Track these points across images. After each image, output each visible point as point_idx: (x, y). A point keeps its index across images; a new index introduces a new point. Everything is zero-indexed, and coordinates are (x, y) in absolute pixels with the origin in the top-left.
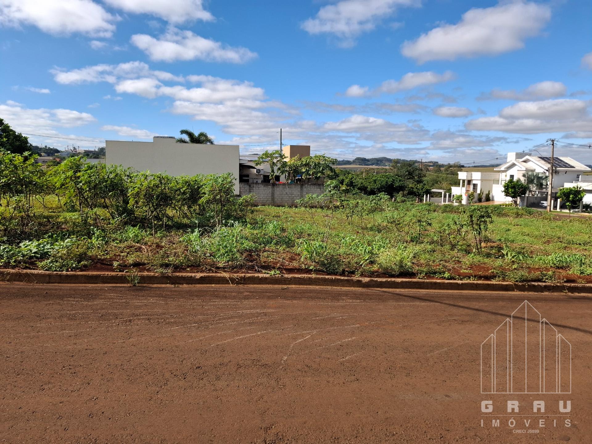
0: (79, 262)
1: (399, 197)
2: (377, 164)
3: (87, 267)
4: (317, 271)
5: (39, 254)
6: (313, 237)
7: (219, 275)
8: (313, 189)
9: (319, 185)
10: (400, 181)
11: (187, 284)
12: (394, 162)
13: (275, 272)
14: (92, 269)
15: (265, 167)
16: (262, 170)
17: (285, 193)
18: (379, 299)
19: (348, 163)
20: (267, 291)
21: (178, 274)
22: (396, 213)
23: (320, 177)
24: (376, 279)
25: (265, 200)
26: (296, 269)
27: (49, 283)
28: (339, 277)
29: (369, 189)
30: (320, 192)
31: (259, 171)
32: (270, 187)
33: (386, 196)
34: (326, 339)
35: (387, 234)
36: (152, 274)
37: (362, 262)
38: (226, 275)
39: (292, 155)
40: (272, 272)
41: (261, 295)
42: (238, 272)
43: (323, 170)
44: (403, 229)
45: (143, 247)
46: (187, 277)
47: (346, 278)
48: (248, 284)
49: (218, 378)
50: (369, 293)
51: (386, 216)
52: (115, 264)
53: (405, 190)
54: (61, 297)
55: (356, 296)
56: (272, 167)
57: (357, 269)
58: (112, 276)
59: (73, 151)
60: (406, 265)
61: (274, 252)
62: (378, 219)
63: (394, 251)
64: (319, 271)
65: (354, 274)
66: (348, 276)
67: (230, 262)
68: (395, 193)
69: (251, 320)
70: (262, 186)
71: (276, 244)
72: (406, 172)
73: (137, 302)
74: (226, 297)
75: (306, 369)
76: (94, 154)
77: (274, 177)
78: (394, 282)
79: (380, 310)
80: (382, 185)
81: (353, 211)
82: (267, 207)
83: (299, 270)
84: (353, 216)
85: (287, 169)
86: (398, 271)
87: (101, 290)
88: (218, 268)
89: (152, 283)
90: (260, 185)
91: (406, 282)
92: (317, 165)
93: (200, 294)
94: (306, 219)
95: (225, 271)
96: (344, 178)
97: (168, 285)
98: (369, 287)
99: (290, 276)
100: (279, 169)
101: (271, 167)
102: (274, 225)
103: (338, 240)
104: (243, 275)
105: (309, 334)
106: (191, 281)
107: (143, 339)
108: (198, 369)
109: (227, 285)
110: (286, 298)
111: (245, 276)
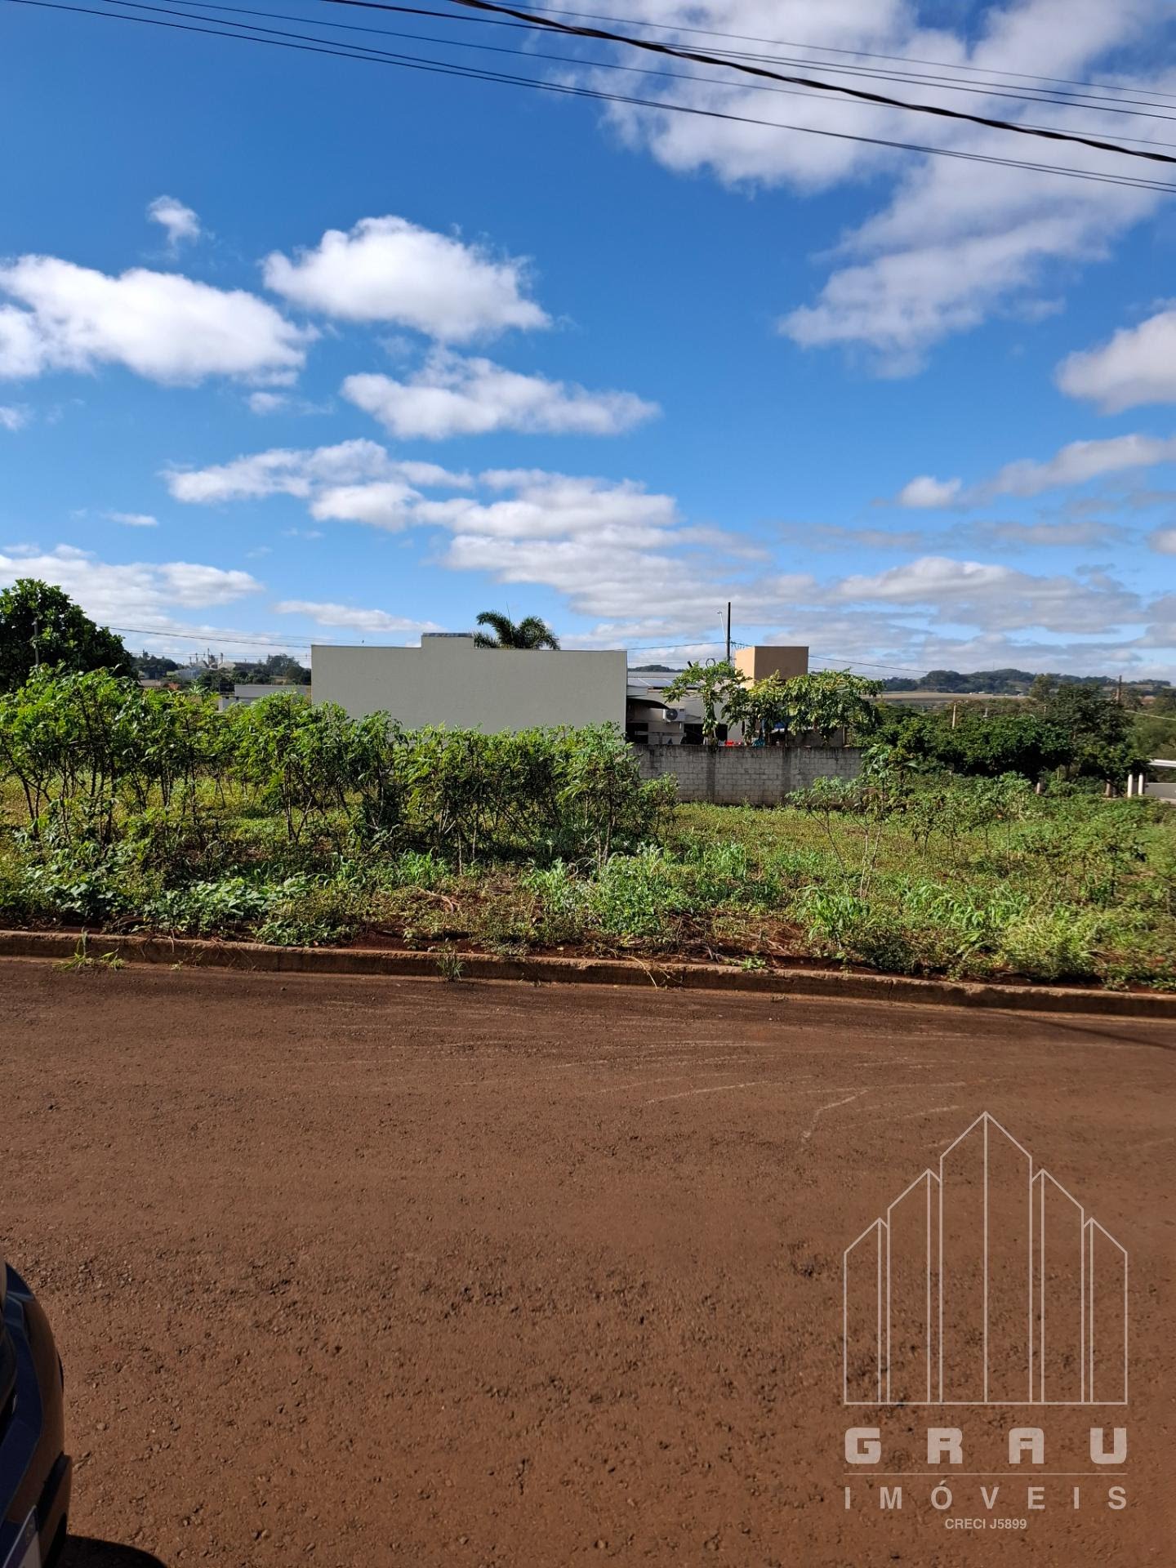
0: (334, 928)
1: (1056, 780)
2: (991, 688)
3: (350, 939)
4: (853, 965)
5: (241, 911)
6: (829, 885)
7: (627, 964)
8: (816, 760)
9: (834, 749)
10: (1058, 736)
11: (558, 980)
12: (1040, 682)
13: (754, 962)
14: (359, 942)
15: (691, 705)
16: (682, 710)
17: (743, 772)
18: (1010, 1032)
19: (907, 685)
20: (739, 1004)
21: (540, 959)
22: (1048, 824)
23: (835, 728)
24: (999, 988)
25: (692, 788)
26: (802, 958)
27: (279, 970)
28: (909, 980)
29: (969, 759)
30: (835, 768)
31: (673, 713)
32: (703, 754)
33: (1020, 781)
34: (890, 1105)
35: (1023, 882)
36: (487, 956)
37: (962, 948)
38: (644, 965)
39: (761, 672)
40: (748, 963)
41: (730, 1011)
42: (668, 960)
43: (845, 710)
44: (1069, 869)
45: (445, 898)
46: (561, 965)
47: (925, 983)
48: (693, 987)
49: (679, 1159)
50: (983, 1019)
51: (1023, 835)
52: (408, 933)
53: (1072, 761)
54: (318, 998)
55: (951, 1024)
56: (709, 705)
57: (950, 962)
58: (405, 960)
59: (207, 666)
60: (1076, 956)
61: (738, 918)
62: (1000, 841)
63: (1045, 922)
64: (859, 964)
65: (944, 974)
66: (929, 978)
67: (645, 937)
68: (1044, 770)
69: (718, 1060)
70: (684, 753)
71: (743, 899)
72: (1074, 712)
73: (471, 1013)
74: (651, 1012)
75: (855, 1155)
76: (258, 672)
77: (713, 729)
78: (1046, 996)
79: (1013, 1055)
80: (1006, 749)
81: (931, 821)
82: (696, 805)
83: (810, 961)
84: (931, 833)
85: (749, 708)
86: (1056, 970)
87: (387, 986)
88: (621, 949)
89: (486, 977)
90: (678, 751)
91: (1077, 997)
92: (830, 697)
93: (594, 1003)
94: (802, 838)
95: (639, 957)
96: (899, 728)
97: (521, 982)
98: (983, 1006)
99: (790, 972)
100: (727, 709)
101: (707, 704)
102: (731, 853)
103: (894, 894)
104: (681, 966)
105: (851, 1093)
106: (568, 974)
107: (510, 1081)
108: (634, 1141)
109: (645, 988)
110: (785, 1020)
111: (685, 968)
